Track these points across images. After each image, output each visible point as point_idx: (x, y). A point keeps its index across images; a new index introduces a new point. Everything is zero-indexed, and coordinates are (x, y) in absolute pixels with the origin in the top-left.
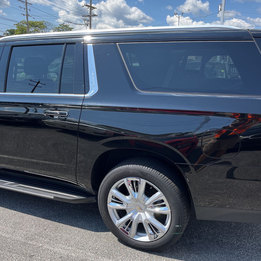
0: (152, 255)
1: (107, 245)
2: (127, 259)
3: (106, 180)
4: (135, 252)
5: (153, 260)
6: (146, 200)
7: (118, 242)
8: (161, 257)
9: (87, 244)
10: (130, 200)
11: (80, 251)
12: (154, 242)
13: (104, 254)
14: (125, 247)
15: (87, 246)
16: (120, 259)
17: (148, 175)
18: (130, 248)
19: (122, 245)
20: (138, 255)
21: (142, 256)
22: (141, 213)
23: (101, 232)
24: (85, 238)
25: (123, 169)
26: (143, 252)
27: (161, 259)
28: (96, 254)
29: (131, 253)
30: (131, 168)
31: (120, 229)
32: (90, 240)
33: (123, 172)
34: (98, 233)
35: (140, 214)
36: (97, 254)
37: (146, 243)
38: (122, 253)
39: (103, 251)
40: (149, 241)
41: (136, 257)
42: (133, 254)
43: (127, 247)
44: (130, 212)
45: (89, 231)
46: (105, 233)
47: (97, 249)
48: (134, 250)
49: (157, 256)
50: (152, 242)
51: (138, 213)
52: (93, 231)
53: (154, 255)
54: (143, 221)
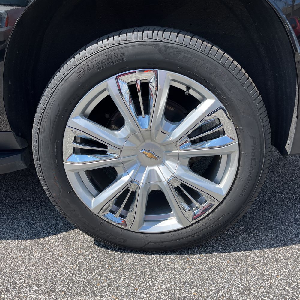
0: (188, 257)
1: (74, 263)
2: (139, 281)
3: (52, 94)
4: (148, 260)
5: (195, 266)
6: (169, 131)
7: (99, 249)
8: (208, 255)
9: (18, 273)
10: (126, 139)
11: (4, 296)
12: (194, 226)
13: (76, 288)
14: (121, 255)
15: (21, 279)
16: (122, 288)
17: (182, 55)
18: (132, 255)
19: (111, 252)
20: (159, 266)
21: (169, 265)
22: (156, 168)
23: (48, 236)
24: (10, 260)
25: (104, 48)
26: (165, 256)
27: (210, 260)
28: (54, 293)
29: (139, 264)
30: (127, 41)
31: (103, 216)
32: (25, 260)
33: (104, 57)
34: (41, 239)
35: (153, 170)
36: (54, 291)
37: (172, 233)
38: (120, 270)
39: (69, 279)
40: (180, 226)
41: (157, 272)
42: (147, 266)
43: (124, 254)
44: (126, 171)
45: (16, 242)
46: (59, 236)
47: (50, 278)
48: (143, 256)
49: (199, 256)
50: (188, 229)
51: (148, 169)
52: (26, 239)
53: (192, 256)
54: (165, 183)
